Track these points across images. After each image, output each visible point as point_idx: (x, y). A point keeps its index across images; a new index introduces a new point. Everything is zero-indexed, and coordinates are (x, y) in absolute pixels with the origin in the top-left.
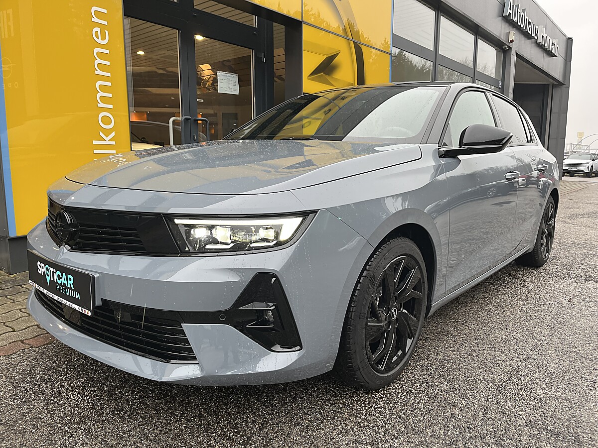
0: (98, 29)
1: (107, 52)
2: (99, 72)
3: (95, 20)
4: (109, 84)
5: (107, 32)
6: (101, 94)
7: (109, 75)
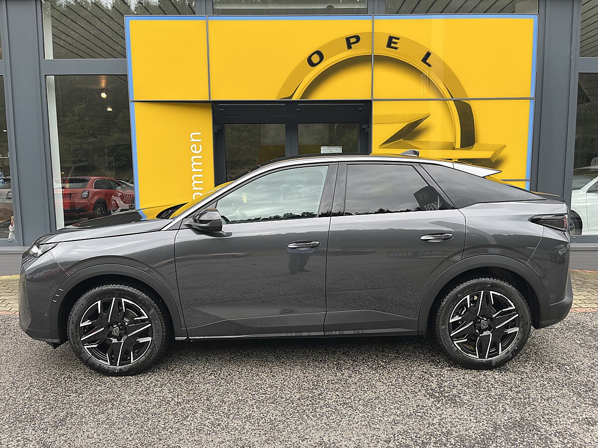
0: (195, 145)
1: (201, 157)
2: (194, 170)
3: (194, 140)
4: (201, 176)
5: (201, 146)
6: (195, 182)
7: (201, 170)
